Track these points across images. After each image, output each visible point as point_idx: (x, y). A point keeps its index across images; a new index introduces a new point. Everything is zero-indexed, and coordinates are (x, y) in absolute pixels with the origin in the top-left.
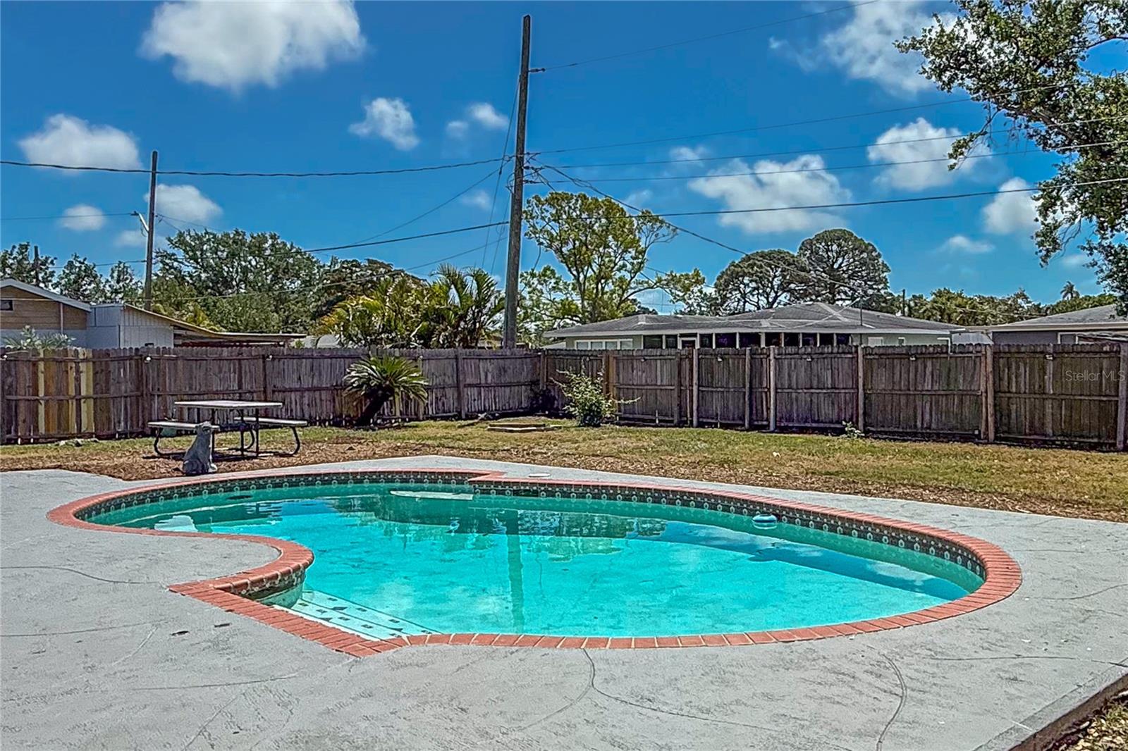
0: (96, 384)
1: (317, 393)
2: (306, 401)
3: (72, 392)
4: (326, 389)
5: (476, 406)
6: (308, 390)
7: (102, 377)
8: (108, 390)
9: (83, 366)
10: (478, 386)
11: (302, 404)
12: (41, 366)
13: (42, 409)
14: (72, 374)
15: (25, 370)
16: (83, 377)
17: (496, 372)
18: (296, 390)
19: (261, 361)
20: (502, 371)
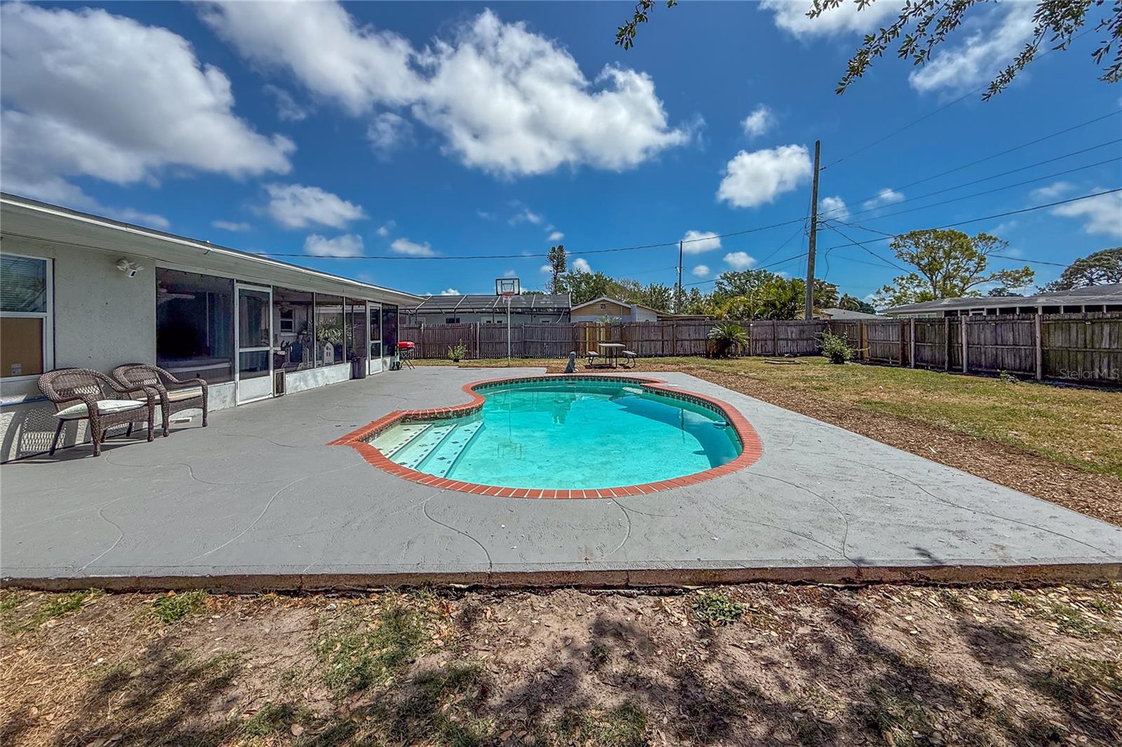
0: (606, 336)
1: (698, 342)
2: (693, 345)
3: (598, 339)
4: (702, 340)
5: (786, 350)
6: (693, 340)
7: (608, 334)
8: (610, 339)
9: (602, 329)
10: (787, 340)
11: (690, 346)
12: (587, 329)
13: (587, 345)
14: (598, 332)
15: (582, 331)
16: (602, 333)
17: (798, 332)
18: (688, 340)
19: (671, 327)
20: (802, 332)
